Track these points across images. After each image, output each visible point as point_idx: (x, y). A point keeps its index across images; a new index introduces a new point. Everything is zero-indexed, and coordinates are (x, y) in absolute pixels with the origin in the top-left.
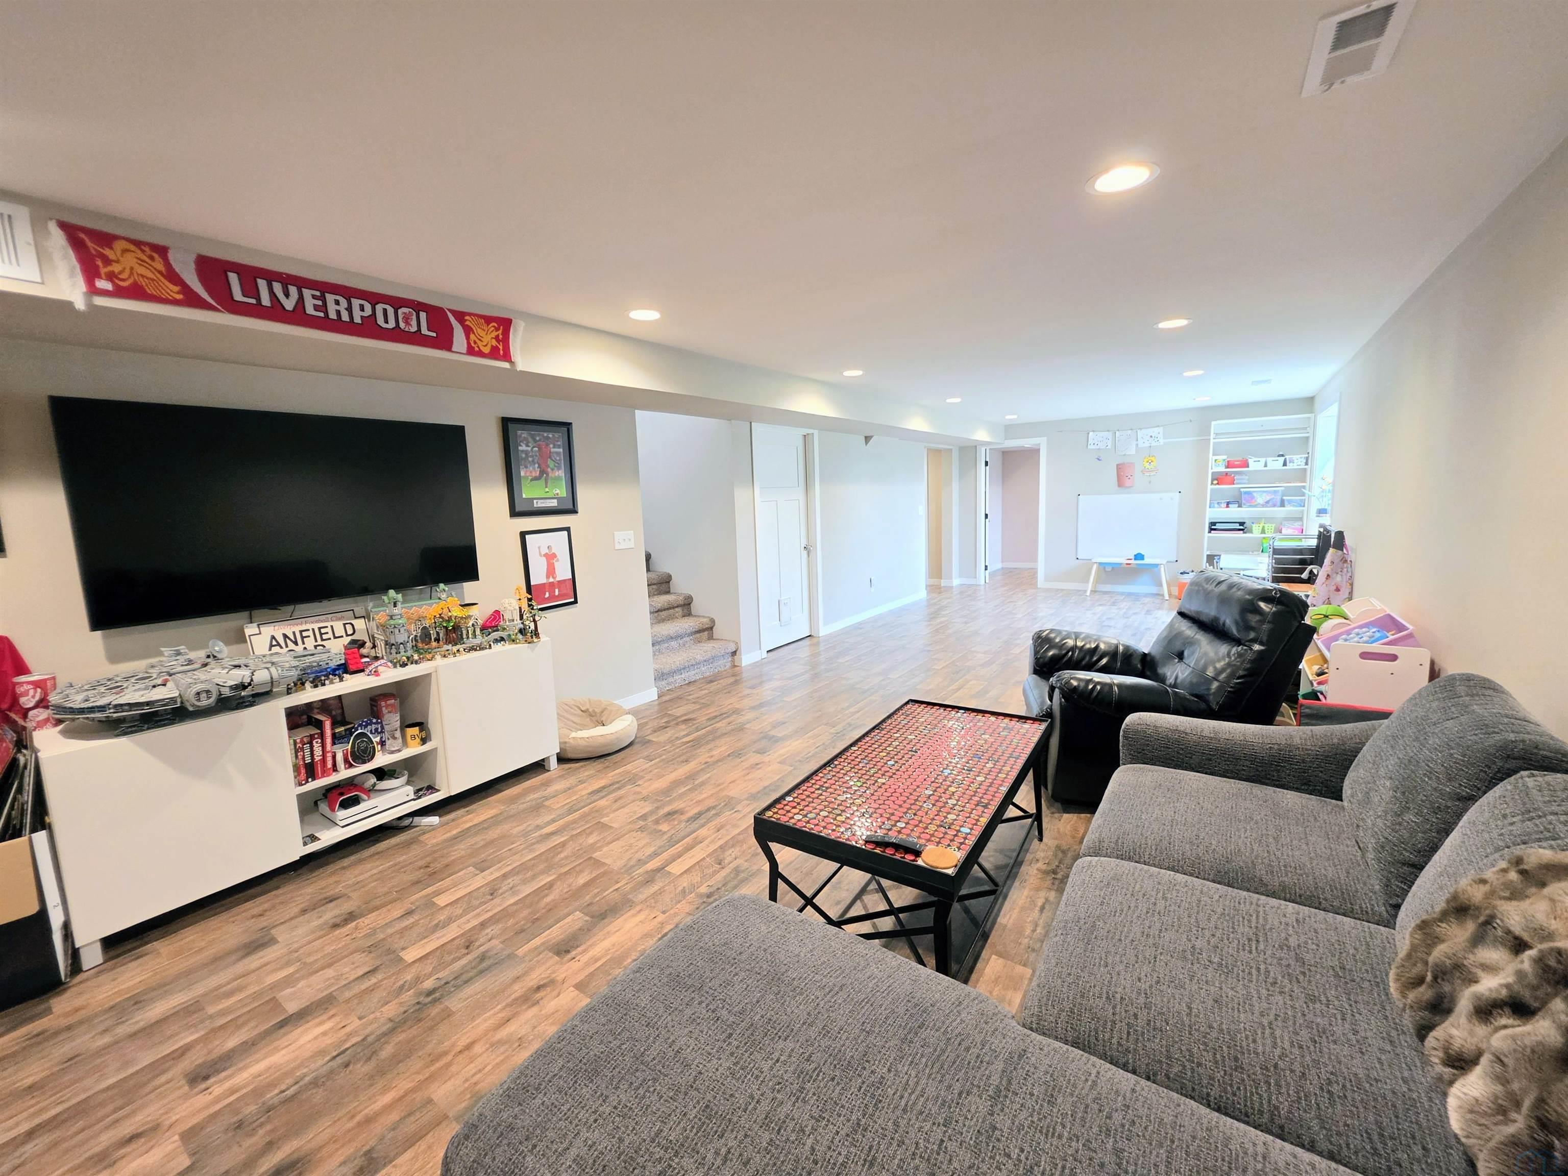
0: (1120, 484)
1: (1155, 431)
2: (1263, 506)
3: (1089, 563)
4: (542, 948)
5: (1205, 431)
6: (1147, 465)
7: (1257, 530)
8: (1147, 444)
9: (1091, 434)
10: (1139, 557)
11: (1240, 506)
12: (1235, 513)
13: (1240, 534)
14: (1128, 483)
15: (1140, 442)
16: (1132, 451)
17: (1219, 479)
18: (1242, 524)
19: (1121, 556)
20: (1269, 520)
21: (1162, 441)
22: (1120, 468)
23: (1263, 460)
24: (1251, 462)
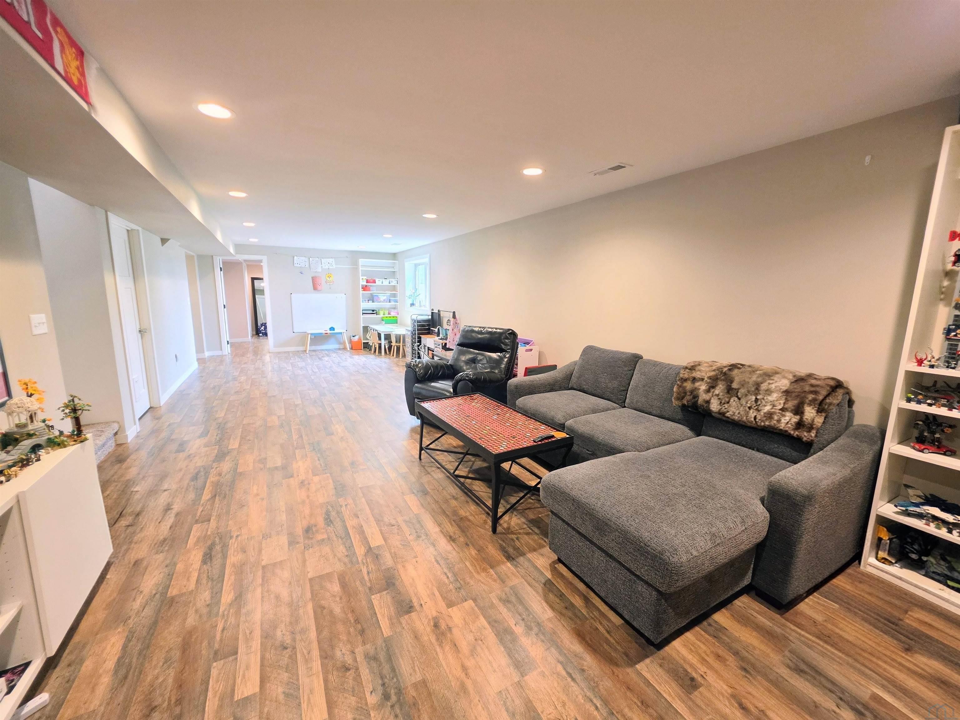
0: (315, 288)
1: (331, 260)
2: (383, 302)
3: (305, 334)
4: (690, 703)
5: (355, 264)
6: (328, 279)
7: (381, 313)
8: (327, 267)
9: (295, 257)
10: (332, 329)
11: (373, 302)
12: (371, 305)
13: (375, 316)
14: (319, 288)
15: (323, 265)
16: (319, 270)
17: (365, 288)
18: (373, 311)
19: (323, 329)
20: (385, 309)
21: (334, 266)
22: (314, 280)
23: (381, 280)
24: (377, 280)
